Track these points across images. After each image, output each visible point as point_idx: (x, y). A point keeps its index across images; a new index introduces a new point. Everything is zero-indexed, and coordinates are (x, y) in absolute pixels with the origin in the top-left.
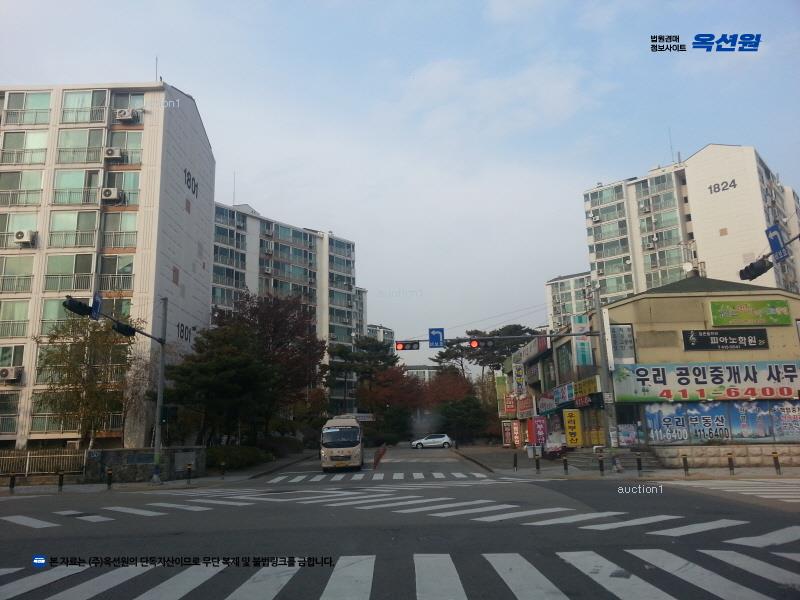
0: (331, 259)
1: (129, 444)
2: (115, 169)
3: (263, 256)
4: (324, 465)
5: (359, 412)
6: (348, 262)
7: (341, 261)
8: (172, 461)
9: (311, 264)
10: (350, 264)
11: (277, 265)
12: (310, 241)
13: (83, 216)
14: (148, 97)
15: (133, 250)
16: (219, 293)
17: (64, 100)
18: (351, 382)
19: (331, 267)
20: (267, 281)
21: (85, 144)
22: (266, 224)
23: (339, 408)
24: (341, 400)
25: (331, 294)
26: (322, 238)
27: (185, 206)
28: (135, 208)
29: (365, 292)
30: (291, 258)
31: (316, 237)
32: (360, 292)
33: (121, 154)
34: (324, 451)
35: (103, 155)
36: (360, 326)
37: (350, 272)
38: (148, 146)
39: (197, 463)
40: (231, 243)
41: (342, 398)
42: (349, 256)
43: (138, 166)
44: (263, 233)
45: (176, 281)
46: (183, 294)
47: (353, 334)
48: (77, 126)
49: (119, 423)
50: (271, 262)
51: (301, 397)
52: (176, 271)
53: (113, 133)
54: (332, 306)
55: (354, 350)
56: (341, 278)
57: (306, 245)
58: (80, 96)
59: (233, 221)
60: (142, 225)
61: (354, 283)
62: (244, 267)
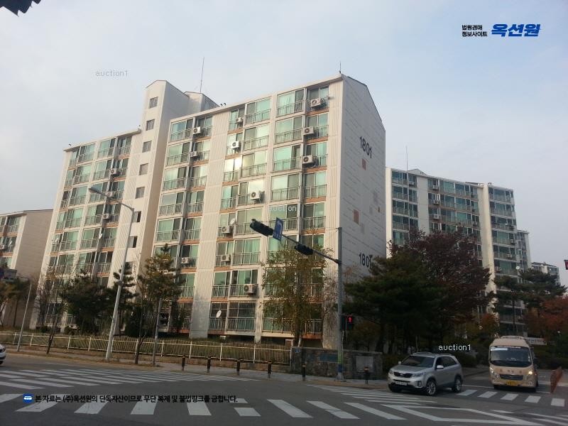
0: (492, 205)
1: (326, 345)
2: (311, 142)
3: (432, 206)
4: (494, 382)
5: (529, 336)
6: (508, 207)
7: (502, 206)
8: (354, 363)
9: (473, 211)
10: (510, 208)
11: (443, 212)
12: (472, 191)
13: (291, 178)
14: (331, 87)
15: (324, 198)
16: (398, 236)
17: (278, 101)
18: (519, 310)
19: (492, 211)
20: (436, 225)
21: (291, 128)
22: (433, 181)
23: (508, 330)
24: (511, 325)
25: (494, 234)
26: (482, 189)
27: (361, 165)
28: (325, 168)
29: (527, 234)
30: (456, 206)
31: (476, 188)
32: (522, 235)
33: (314, 131)
34: (492, 369)
35: (303, 133)
36: (524, 263)
37: (510, 215)
38: (333, 122)
39: (375, 366)
40: (405, 198)
41: (512, 323)
42: (509, 201)
43: (326, 138)
44: (430, 188)
45: (356, 220)
46: (363, 231)
47: (518, 268)
48: (287, 117)
49: (319, 328)
50: (439, 210)
51: (470, 318)
52: (356, 214)
53: (309, 118)
54: (496, 244)
55: (520, 281)
56: (503, 221)
57: (467, 195)
58: (288, 97)
59: (406, 182)
60: (329, 180)
61: (515, 224)
62: (417, 216)
